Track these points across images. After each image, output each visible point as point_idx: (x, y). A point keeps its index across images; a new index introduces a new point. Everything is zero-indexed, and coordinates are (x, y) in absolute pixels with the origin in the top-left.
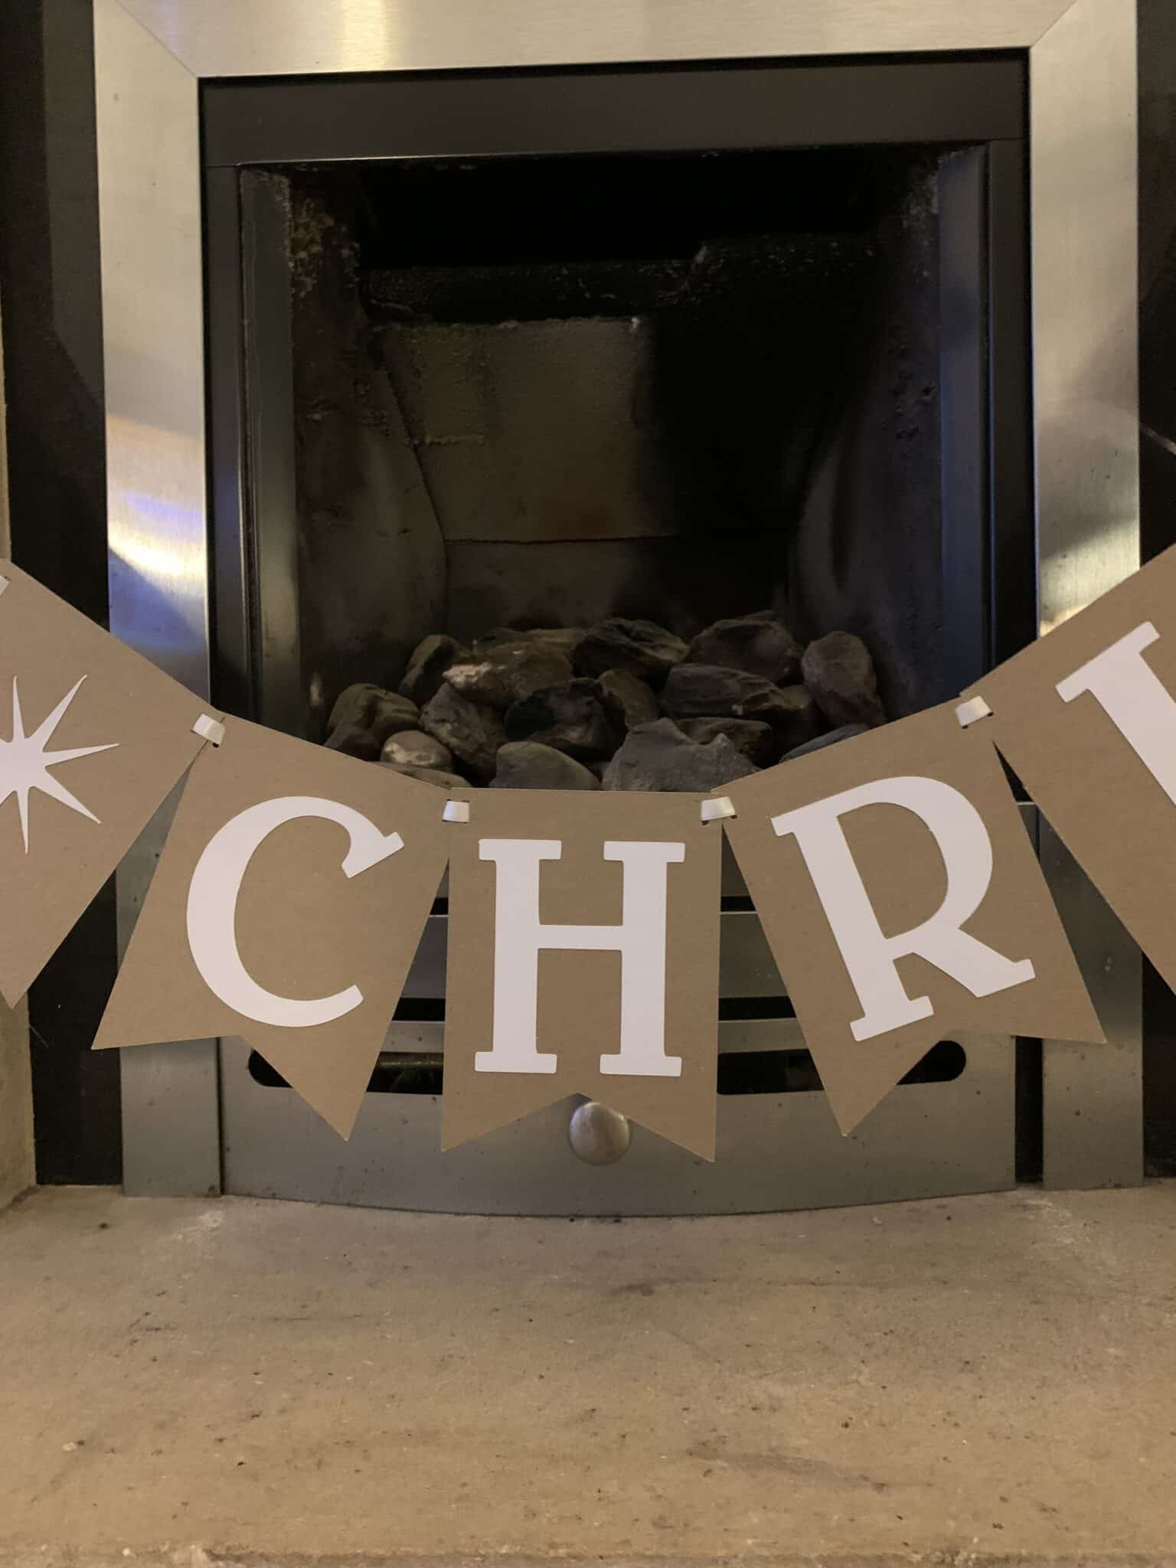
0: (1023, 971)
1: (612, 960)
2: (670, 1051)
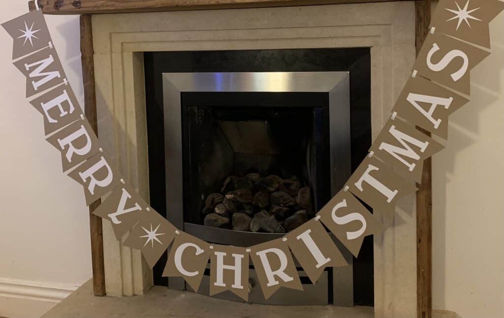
0: (292, 279)
1: (233, 271)
2: (242, 285)
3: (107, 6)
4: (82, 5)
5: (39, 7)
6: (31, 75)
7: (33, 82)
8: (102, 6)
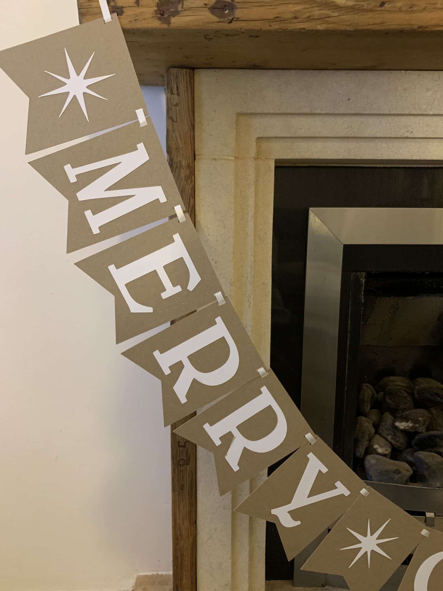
3: (309, 19)
4: (238, 13)
5: (112, 12)
6: (83, 195)
7: (88, 214)
8: (296, 18)
